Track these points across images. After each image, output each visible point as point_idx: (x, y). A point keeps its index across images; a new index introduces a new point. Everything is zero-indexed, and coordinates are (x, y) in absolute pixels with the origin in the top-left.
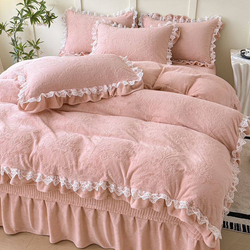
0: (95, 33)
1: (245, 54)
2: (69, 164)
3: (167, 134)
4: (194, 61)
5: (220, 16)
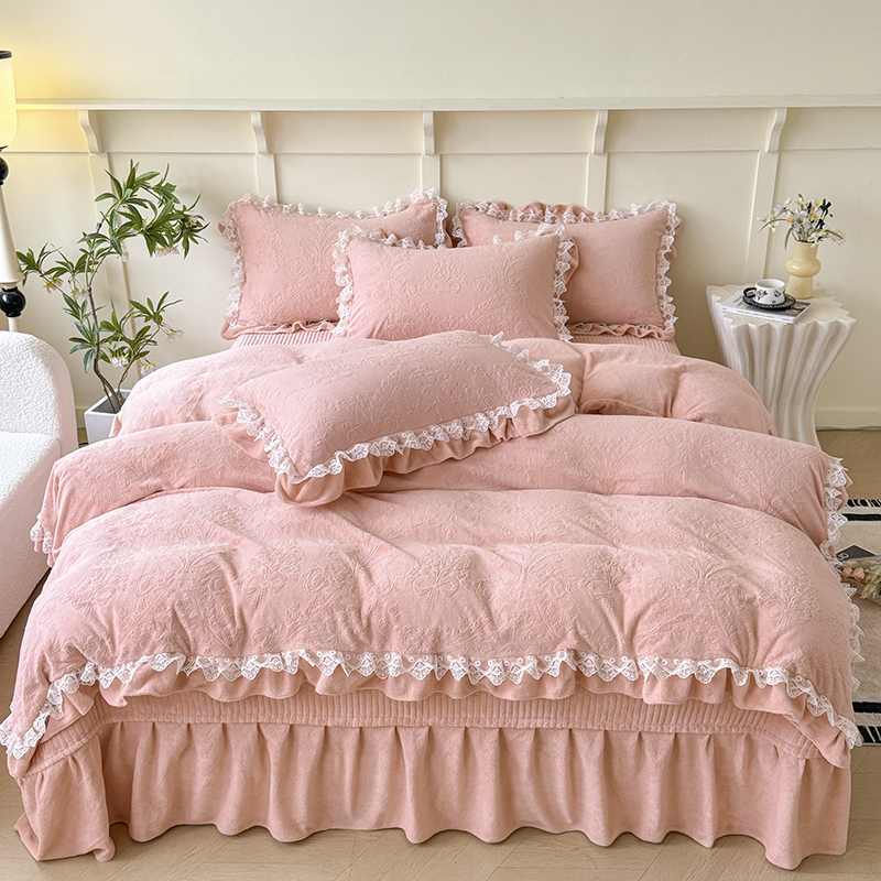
0: (345, 269)
1: (756, 299)
2: (471, 620)
3: (677, 518)
4: (621, 323)
5: (671, 202)
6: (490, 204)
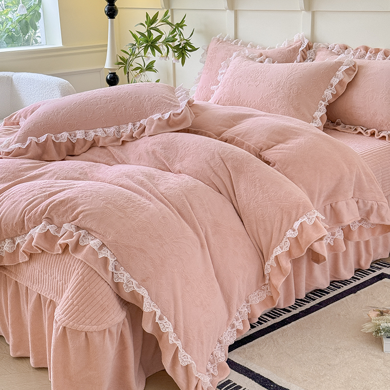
6: (335, 45)
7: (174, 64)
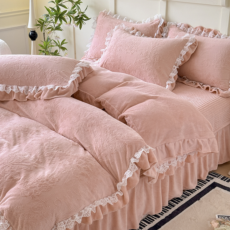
0: (109, 39)
3: (45, 144)
6: (182, 24)
7: (74, 28)
